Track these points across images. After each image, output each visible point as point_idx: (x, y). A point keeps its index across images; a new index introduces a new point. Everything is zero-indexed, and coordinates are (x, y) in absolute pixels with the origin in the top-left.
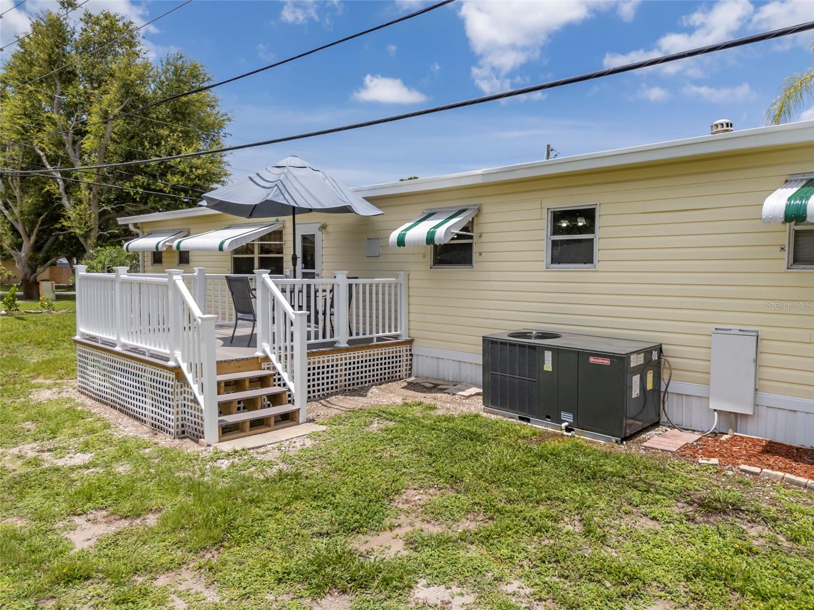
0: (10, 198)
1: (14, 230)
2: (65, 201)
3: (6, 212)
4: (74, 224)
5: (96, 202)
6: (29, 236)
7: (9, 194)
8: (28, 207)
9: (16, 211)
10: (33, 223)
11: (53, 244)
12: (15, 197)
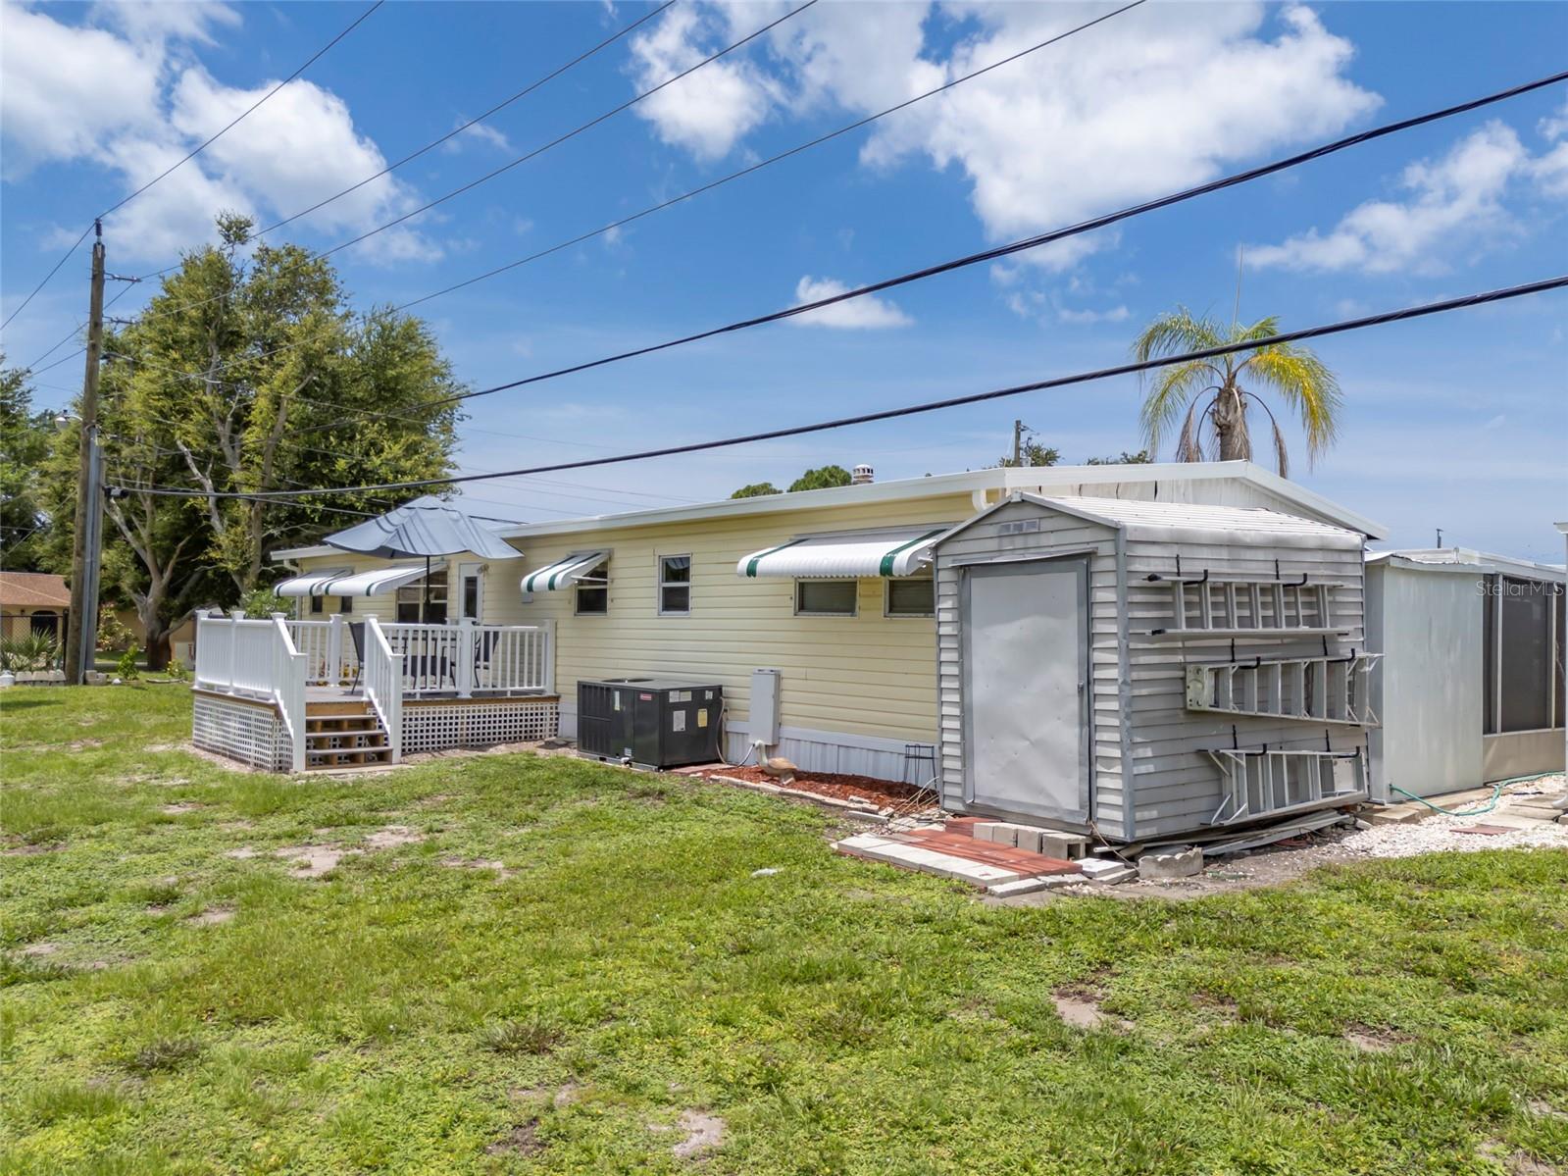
0: (136, 514)
1: (139, 562)
2: (215, 522)
3: (129, 535)
4: (225, 556)
5: (258, 523)
6: (161, 572)
7: (136, 509)
8: (164, 528)
9: (144, 533)
10: (168, 553)
11: (197, 584)
12: (144, 512)
